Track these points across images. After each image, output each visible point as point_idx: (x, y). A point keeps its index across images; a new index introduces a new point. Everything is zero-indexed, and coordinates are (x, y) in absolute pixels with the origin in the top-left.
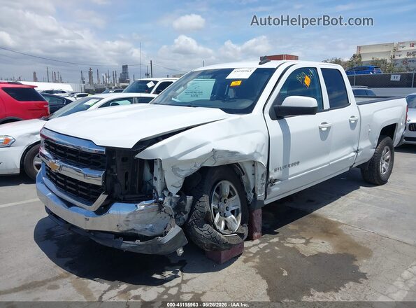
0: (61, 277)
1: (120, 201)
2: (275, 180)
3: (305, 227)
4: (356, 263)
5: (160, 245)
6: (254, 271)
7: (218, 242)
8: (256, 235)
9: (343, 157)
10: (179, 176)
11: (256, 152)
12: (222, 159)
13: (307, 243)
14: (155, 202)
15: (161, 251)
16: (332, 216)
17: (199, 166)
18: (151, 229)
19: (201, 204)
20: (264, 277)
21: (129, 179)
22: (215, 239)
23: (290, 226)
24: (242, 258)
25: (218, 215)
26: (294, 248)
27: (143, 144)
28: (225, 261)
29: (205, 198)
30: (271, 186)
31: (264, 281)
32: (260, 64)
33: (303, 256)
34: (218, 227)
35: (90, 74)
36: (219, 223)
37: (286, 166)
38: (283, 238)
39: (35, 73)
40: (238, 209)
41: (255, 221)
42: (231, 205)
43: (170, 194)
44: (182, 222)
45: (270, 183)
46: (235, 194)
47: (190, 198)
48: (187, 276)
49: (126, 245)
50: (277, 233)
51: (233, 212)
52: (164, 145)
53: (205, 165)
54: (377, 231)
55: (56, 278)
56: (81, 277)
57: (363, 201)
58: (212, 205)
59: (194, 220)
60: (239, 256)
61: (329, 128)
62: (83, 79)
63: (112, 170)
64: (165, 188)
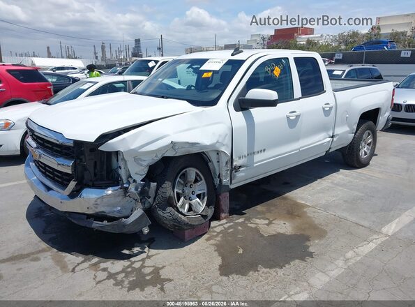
0: (43, 251)
1: (89, 187)
2: (240, 167)
3: (272, 208)
4: (308, 243)
5: (124, 225)
6: (213, 248)
7: (179, 223)
8: (223, 215)
9: (317, 142)
10: (142, 165)
11: (218, 142)
12: (183, 149)
13: (270, 223)
14: (121, 188)
15: (125, 230)
16: (302, 199)
17: (160, 156)
18: (119, 211)
19: (163, 190)
20: (221, 254)
21: (98, 167)
22: (176, 220)
23: (259, 208)
24: (206, 236)
25: (182, 199)
26: (256, 228)
27: (105, 137)
28: (188, 239)
29: (168, 185)
30: (236, 172)
31: (220, 258)
32: (232, 55)
33: (262, 236)
34: (180, 210)
35: (103, 48)
36: (183, 206)
37: (251, 154)
38: (249, 219)
39: (48, 48)
40: (204, 193)
41: (222, 203)
42: (197, 189)
43: (135, 181)
44: (147, 205)
45: (235, 169)
46: (201, 180)
47: (153, 185)
48: (153, 252)
49: (97, 225)
50: (245, 214)
51: (199, 196)
52: (124, 139)
53: (165, 155)
54: (339, 213)
55: (40, 252)
56: (60, 251)
57: (337, 185)
58: (175, 191)
59: (157, 204)
60: (204, 234)
61: (298, 117)
62: (95, 53)
63: (81, 159)
64: (130, 176)
